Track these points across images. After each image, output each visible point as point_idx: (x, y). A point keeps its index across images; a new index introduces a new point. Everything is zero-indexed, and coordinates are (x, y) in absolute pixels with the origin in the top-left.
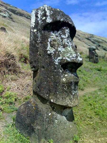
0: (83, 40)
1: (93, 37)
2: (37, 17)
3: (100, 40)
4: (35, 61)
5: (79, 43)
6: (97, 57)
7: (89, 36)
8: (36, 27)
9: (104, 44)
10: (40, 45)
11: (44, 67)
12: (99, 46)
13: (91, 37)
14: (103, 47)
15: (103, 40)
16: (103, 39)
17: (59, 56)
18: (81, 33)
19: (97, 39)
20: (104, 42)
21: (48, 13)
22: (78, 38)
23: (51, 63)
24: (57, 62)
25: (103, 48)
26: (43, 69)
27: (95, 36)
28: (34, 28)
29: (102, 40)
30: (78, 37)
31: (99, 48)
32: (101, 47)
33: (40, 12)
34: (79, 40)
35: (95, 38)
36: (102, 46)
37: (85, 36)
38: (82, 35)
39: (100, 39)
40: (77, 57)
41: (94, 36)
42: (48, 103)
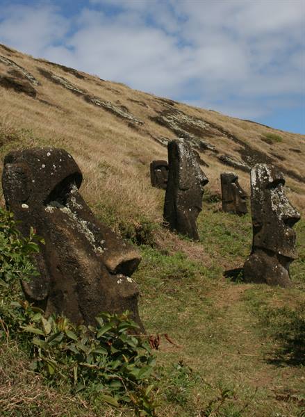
0: (143, 128)
1: (175, 112)
2: (257, 175)
3: (201, 124)
4: (260, 218)
5: (136, 139)
6: (244, 198)
7: (160, 108)
8: (257, 185)
9: (217, 138)
10: (263, 202)
11: (269, 223)
12: (204, 147)
13: (165, 113)
14: (216, 151)
15: (212, 125)
16: (210, 119)
17: (281, 212)
18: (129, 95)
19: (189, 121)
20: (215, 131)
21: (268, 173)
22: (127, 118)
23: (276, 218)
24: (280, 217)
25: (219, 155)
26: (268, 225)
27: (180, 108)
28: (255, 187)
29: (207, 125)
30: (125, 115)
31: (203, 157)
32: (209, 152)
33: (259, 171)
34: (131, 126)
35: (183, 117)
36: (212, 148)
37: (145, 108)
38: (136, 104)
39: (201, 119)
40: (296, 212)
41: (176, 107)
42: (275, 256)
